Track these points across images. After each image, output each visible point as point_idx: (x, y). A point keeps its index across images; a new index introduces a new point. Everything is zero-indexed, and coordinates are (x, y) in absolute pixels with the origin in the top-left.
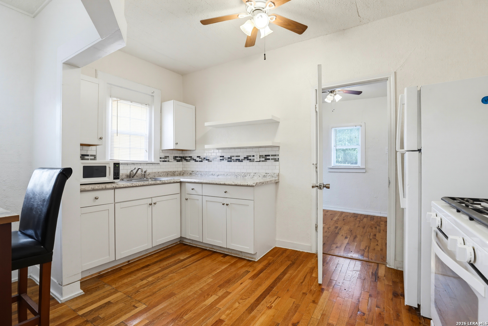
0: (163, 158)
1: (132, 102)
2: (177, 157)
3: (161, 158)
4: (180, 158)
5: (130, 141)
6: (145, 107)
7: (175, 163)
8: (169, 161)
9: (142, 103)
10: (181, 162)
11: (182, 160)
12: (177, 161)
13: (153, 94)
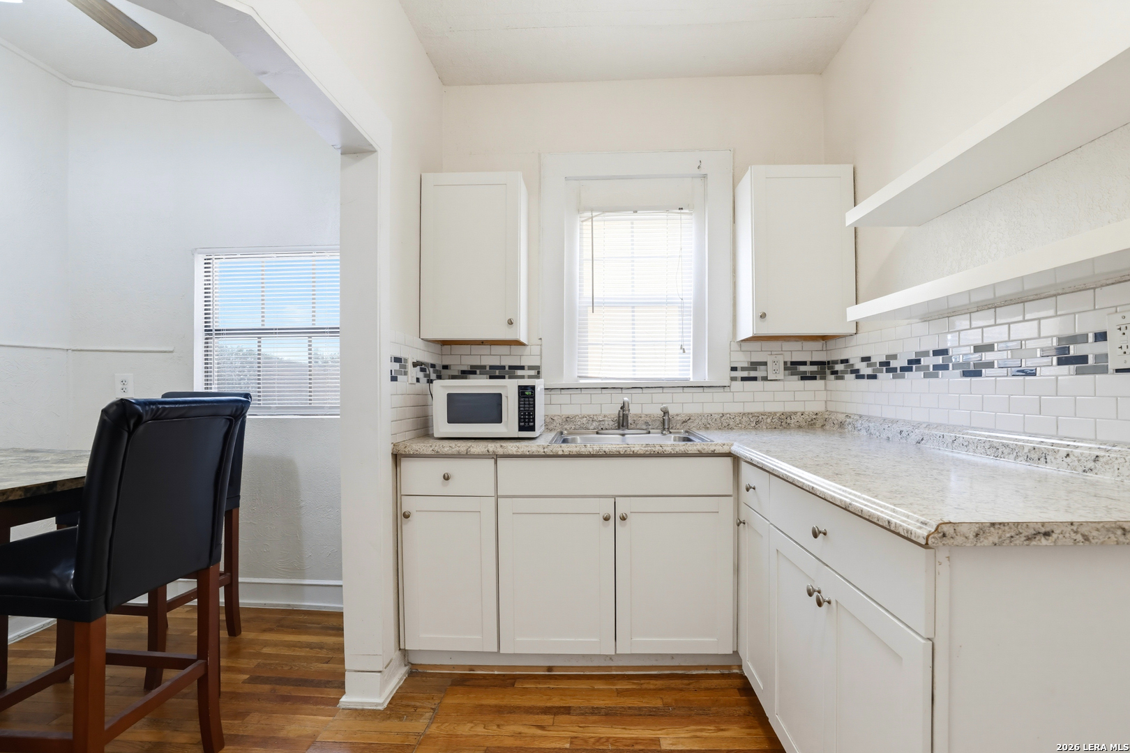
0: (743, 369)
1: (636, 212)
2: (804, 363)
3: (734, 369)
4: (815, 368)
5: (633, 324)
6: (678, 216)
7: (795, 383)
8: (765, 379)
9: (667, 209)
10: (822, 382)
11: (825, 373)
12: (803, 378)
13: (703, 172)
